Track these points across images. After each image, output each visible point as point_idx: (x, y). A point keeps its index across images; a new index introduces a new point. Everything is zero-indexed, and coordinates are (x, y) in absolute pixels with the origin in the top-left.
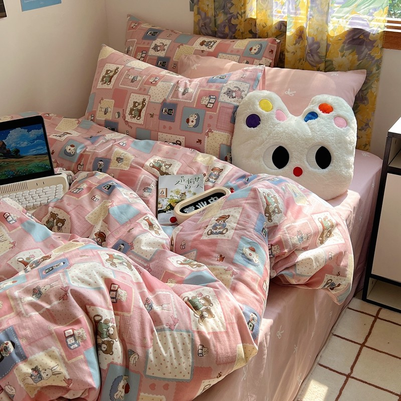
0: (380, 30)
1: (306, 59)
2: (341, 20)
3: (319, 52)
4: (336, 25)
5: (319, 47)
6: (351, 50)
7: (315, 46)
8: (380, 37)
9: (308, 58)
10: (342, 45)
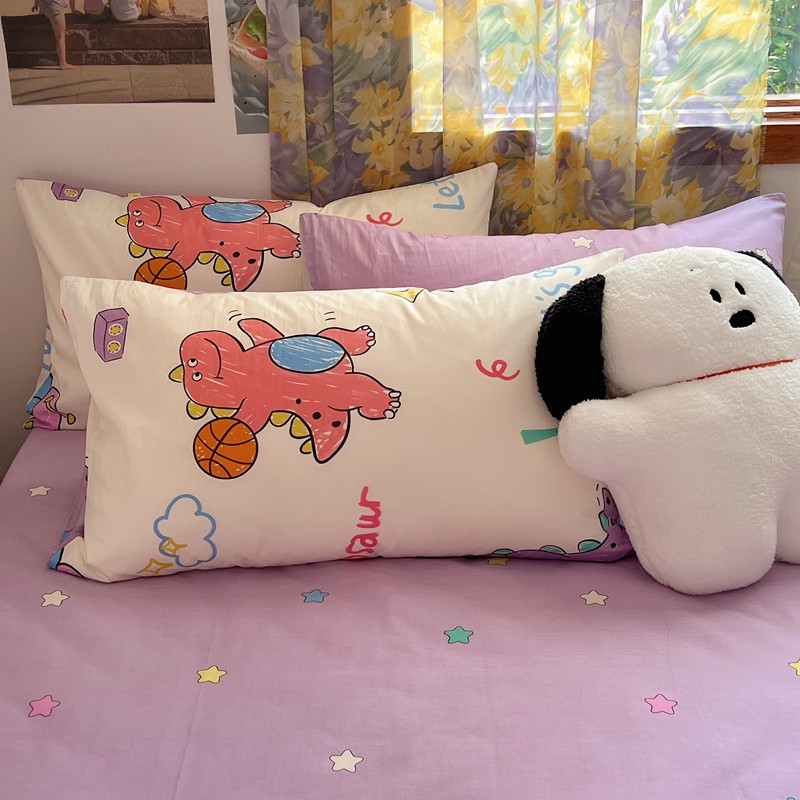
0: (755, 125)
3: (622, 194)
6: (686, 179)
8: (755, 141)
9: (595, 210)
10: (668, 168)
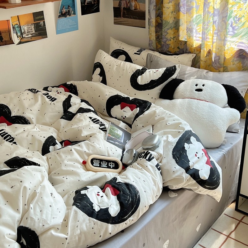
1: (212, 66)
2: (232, 44)
3: (219, 62)
4: (229, 46)
5: (219, 59)
6: (238, 62)
7: (217, 58)
10: (233, 58)
